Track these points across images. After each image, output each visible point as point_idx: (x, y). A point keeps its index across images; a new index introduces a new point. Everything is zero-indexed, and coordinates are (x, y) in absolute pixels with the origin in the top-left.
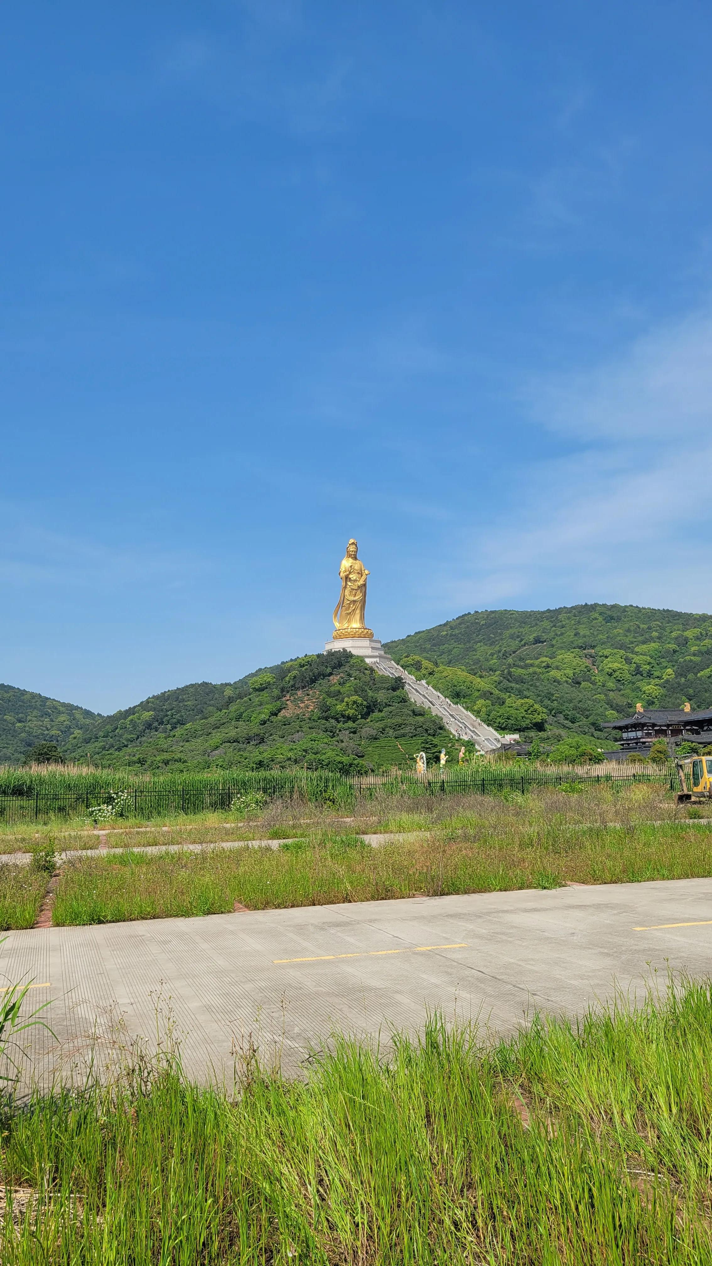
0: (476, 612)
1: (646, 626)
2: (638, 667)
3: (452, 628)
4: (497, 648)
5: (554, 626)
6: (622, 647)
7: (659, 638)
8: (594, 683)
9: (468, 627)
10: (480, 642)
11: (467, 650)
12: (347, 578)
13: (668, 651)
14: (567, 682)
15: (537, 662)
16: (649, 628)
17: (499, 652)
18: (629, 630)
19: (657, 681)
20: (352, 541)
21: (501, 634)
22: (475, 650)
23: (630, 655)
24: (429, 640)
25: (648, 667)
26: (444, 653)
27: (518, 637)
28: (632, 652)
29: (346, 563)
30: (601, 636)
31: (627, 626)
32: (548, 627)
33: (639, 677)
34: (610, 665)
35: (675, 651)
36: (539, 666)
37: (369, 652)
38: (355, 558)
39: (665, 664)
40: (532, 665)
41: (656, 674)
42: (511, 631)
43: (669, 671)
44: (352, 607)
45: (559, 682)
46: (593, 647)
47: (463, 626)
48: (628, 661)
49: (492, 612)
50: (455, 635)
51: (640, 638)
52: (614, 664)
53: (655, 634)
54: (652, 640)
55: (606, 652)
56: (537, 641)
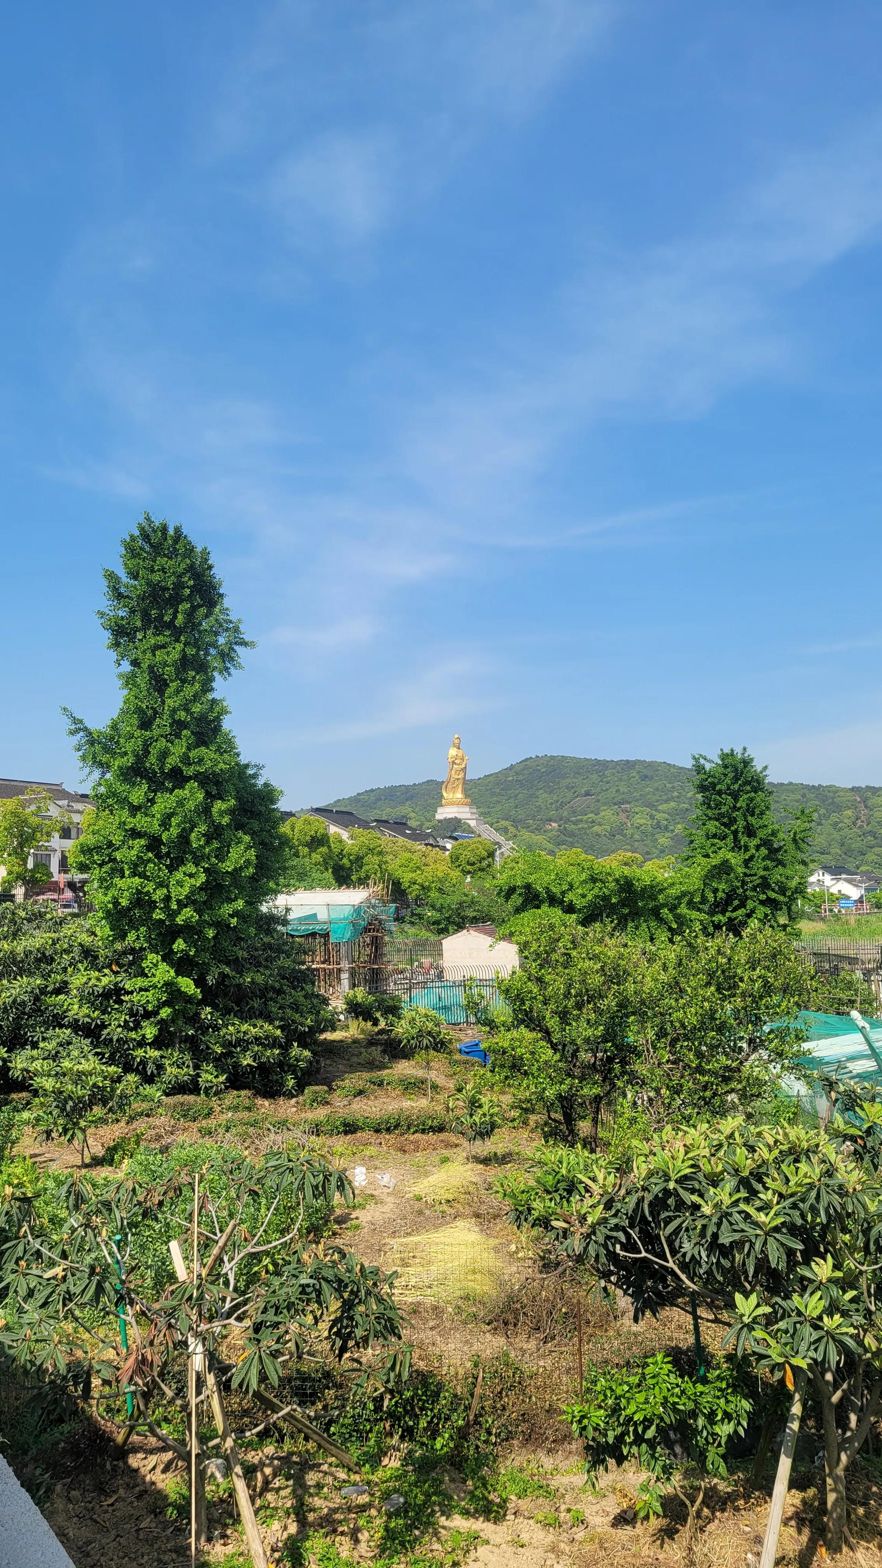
0: (537, 757)
1: (671, 786)
2: (658, 822)
3: (517, 774)
4: (555, 798)
5: (602, 781)
6: (650, 805)
7: (678, 797)
8: (624, 836)
9: (530, 773)
10: (541, 789)
11: (531, 796)
12: (453, 763)
13: (682, 810)
14: (605, 835)
15: (585, 818)
16: (673, 787)
17: (557, 801)
18: (657, 789)
19: (669, 835)
20: (456, 736)
21: (559, 783)
22: (537, 797)
23: (654, 813)
24: (497, 784)
25: (666, 822)
26: (510, 798)
27: (572, 788)
28: (656, 810)
29: (453, 752)
30: (635, 794)
31: (656, 784)
32: (596, 782)
33: (658, 830)
34: (638, 821)
35: (687, 810)
36: (587, 822)
37: (469, 816)
38: (459, 748)
39: (677, 821)
40: (581, 821)
41: (671, 828)
42: (568, 781)
43: (679, 826)
44: (457, 783)
45: (599, 836)
46: (629, 803)
47: (526, 772)
48: (652, 817)
49: (552, 757)
50: (519, 781)
51: (664, 797)
52: (639, 820)
53: (676, 794)
54: (672, 799)
55: (637, 810)
56: (587, 794)
